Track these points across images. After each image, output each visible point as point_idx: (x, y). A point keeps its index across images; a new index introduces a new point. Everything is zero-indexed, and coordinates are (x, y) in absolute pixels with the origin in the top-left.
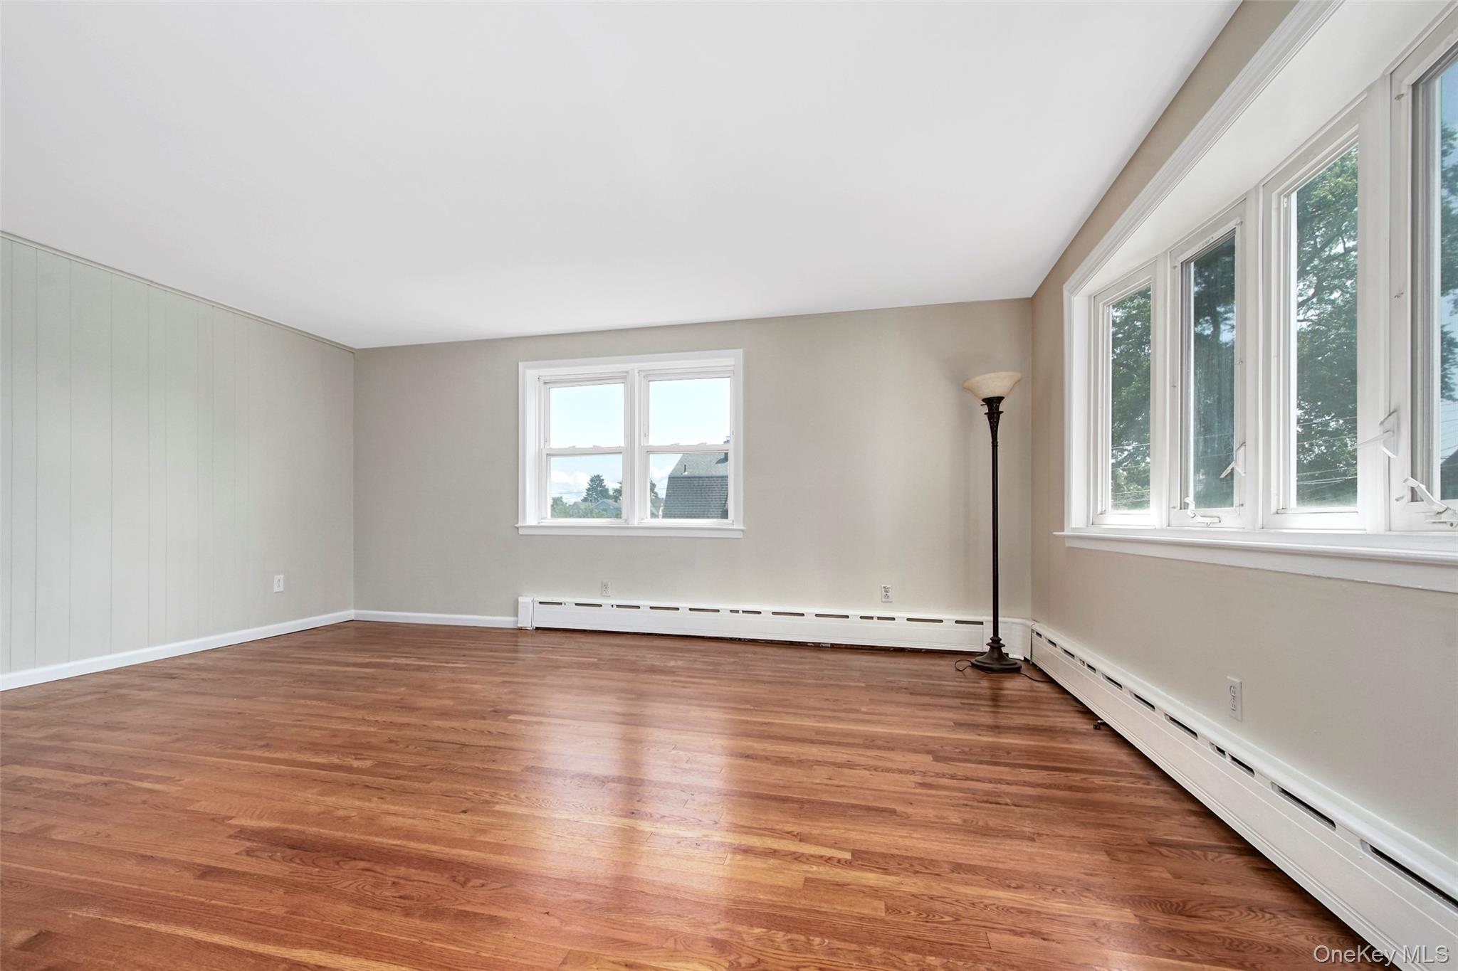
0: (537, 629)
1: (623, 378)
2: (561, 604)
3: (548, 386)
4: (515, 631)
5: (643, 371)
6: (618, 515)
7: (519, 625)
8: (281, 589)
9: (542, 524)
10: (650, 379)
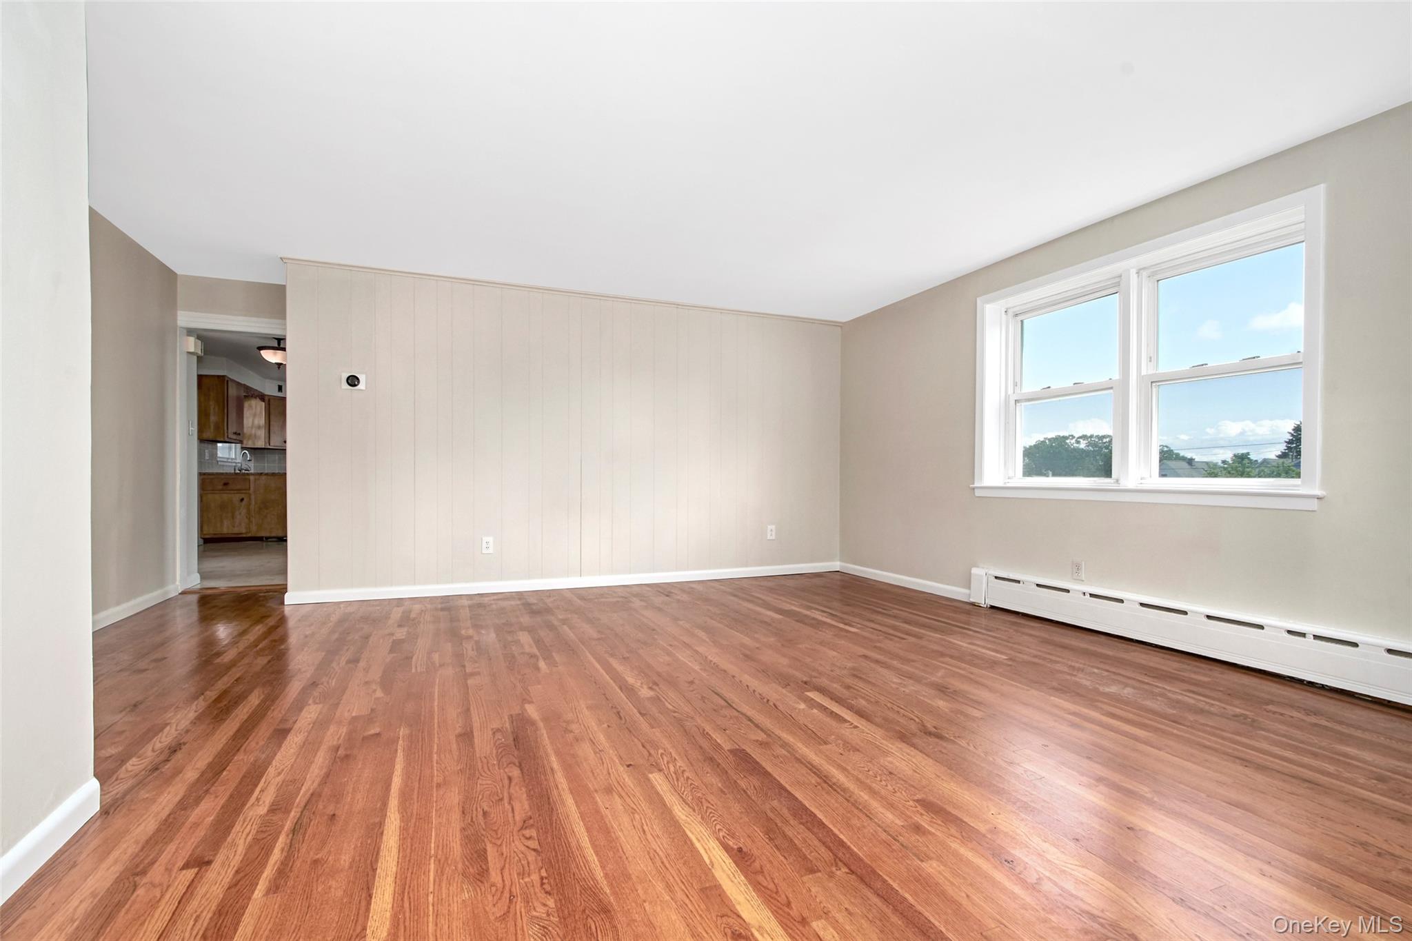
0: (992, 607)
1: (1116, 286)
2: (1019, 582)
3: (1020, 318)
4: (968, 607)
5: (1144, 269)
6: (1107, 472)
7: (972, 600)
8: (773, 537)
9: (1008, 485)
10: (1158, 277)
